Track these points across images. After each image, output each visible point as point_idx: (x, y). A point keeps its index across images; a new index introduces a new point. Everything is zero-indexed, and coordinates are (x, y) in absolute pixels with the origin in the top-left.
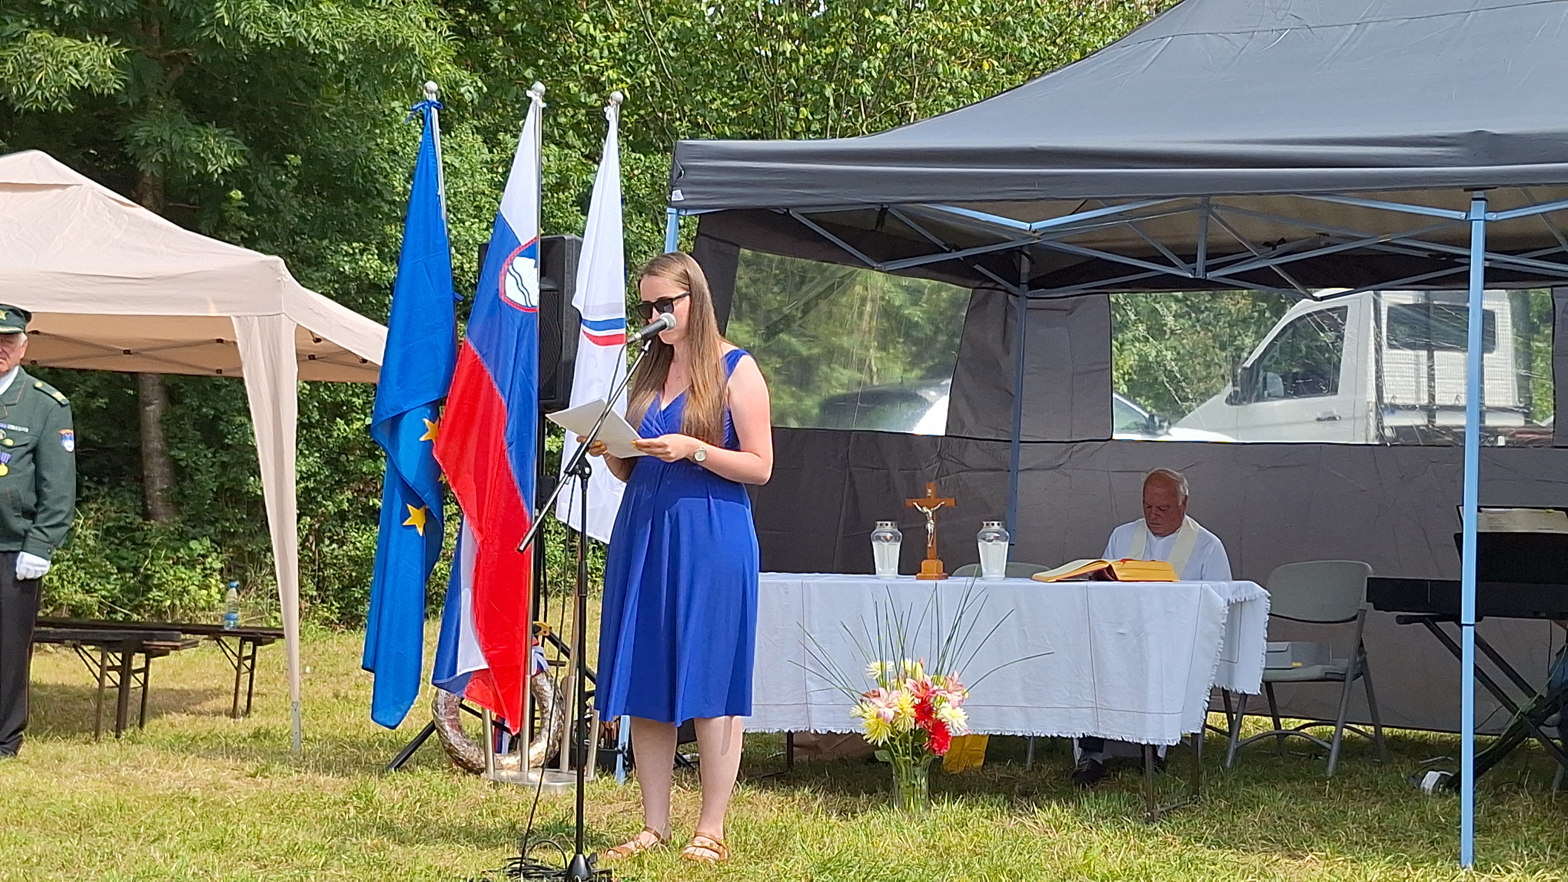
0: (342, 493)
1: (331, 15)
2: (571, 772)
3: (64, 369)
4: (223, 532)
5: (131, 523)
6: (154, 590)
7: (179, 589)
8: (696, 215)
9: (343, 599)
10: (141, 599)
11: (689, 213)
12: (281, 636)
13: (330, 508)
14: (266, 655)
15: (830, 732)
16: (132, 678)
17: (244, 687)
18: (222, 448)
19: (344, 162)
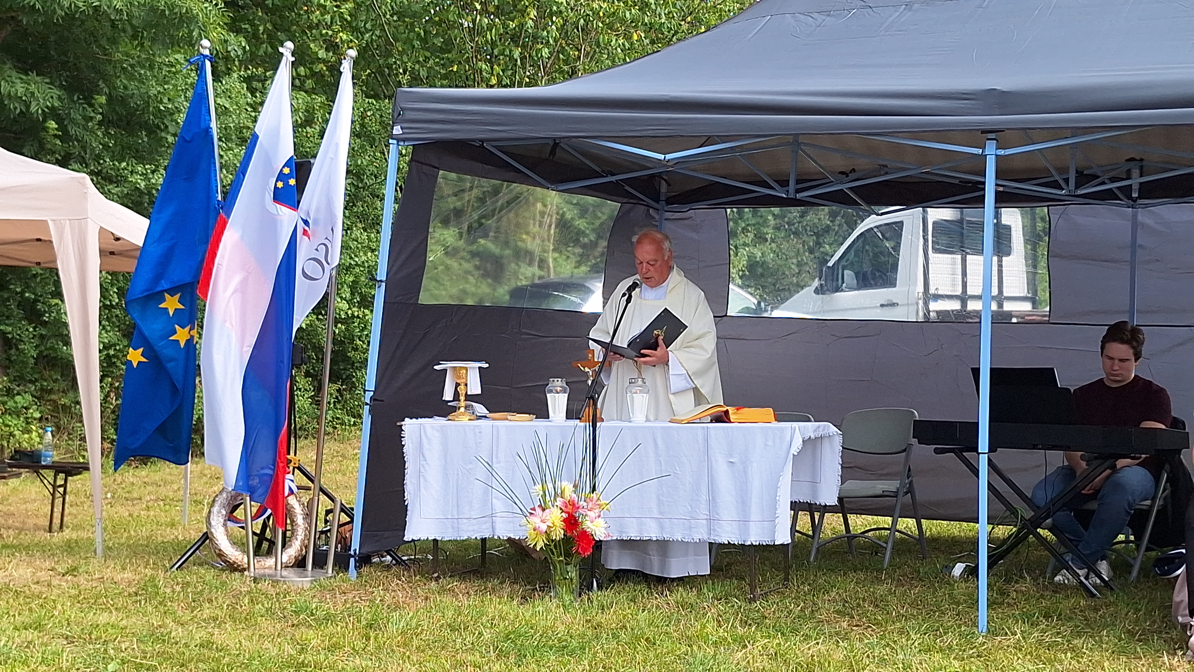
2: (314, 570)
4: (42, 390)
7: (8, 433)
8: (411, 145)
11: (407, 144)
12: (87, 469)
15: (510, 537)
17: (58, 508)
18: (41, 325)
19: (138, 102)
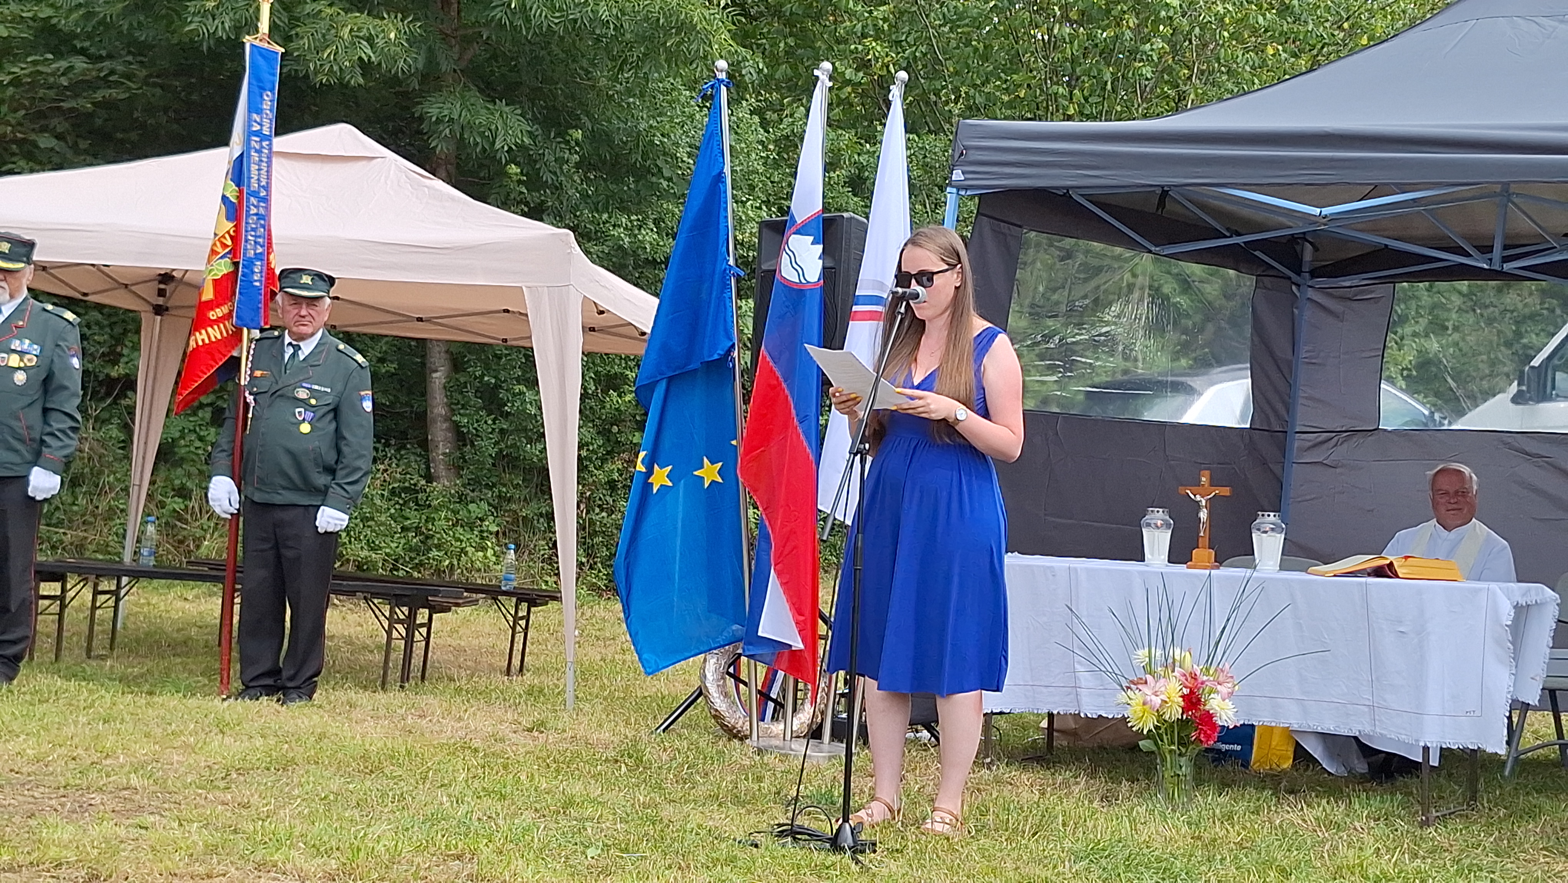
0: (613, 463)
2: (833, 743)
3: (359, 335)
4: (500, 497)
5: (415, 485)
6: (434, 549)
7: (458, 550)
8: (975, 195)
10: (423, 558)
11: (968, 193)
12: (558, 598)
14: (540, 616)
15: (1099, 716)
17: (518, 645)
18: (502, 416)
19: (624, 138)
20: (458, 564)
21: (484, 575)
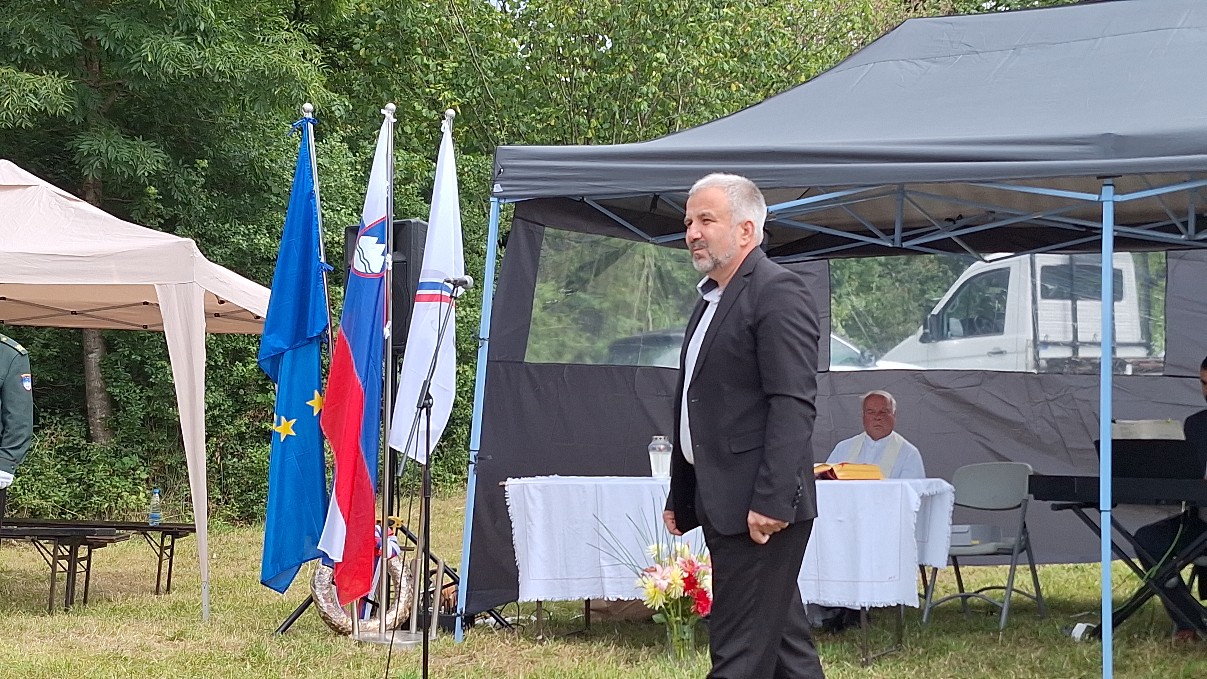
0: (241, 419)
1: (231, 52)
2: (418, 632)
3: (25, 326)
4: (149, 450)
5: (77, 444)
6: (95, 496)
7: (115, 495)
8: (513, 203)
9: (241, 501)
10: (86, 503)
11: (507, 201)
12: (194, 530)
13: (231, 430)
14: (182, 545)
15: (619, 599)
16: (78, 564)
17: (165, 570)
18: (148, 386)
19: (240, 164)
20: (116, 506)
21: (138, 514)
